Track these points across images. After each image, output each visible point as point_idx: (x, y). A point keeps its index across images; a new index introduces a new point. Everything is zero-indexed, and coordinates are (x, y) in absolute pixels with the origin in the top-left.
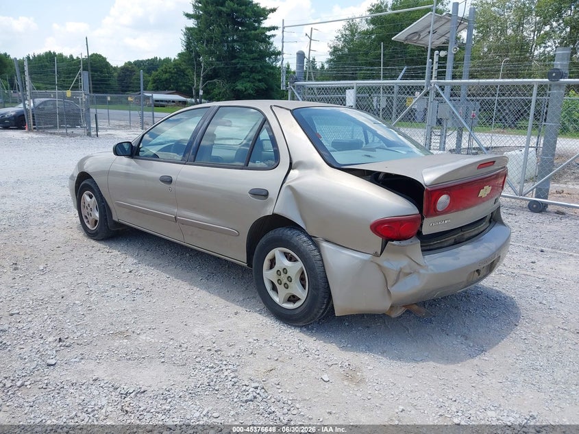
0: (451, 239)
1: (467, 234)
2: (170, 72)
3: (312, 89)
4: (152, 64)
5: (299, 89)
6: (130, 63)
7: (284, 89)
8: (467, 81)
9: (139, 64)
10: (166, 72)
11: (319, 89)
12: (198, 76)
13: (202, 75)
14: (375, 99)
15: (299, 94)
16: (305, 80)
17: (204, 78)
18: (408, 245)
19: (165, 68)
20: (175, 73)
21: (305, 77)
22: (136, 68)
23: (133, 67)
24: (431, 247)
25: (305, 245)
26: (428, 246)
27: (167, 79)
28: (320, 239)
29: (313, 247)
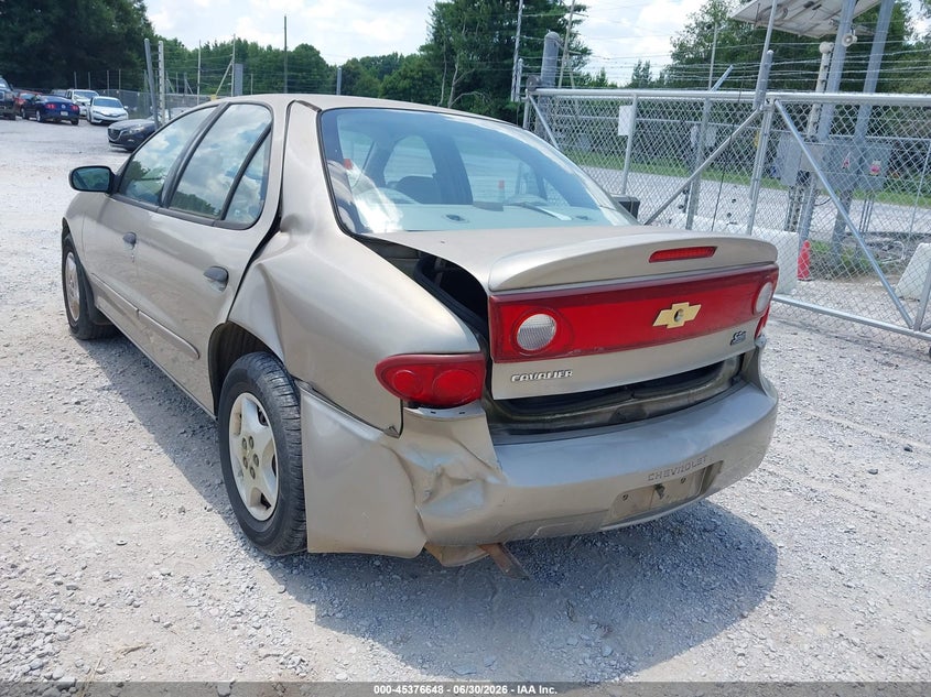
0: (607, 411)
1: (652, 403)
2: (412, 78)
3: (570, 102)
4: (389, 64)
5: (542, 102)
6: (355, 60)
7: (517, 100)
8: (836, 94)
9: (368, 62)
10: (405, 78)
11: (581, 102)
12: (449, 84)
13: (454, 83)
14: (694, 130)
15: (541, 110)
16: (556, 86)
17: (457, 89)
18: (452, 420)
19: (405, 70)
20: (419, 80)
21: (557, 80)
22: (362, 69)
23: (357, 68)
24: (547, 426)
25: (276, 393)
26: (539, 421)
27: (405, 89)
28: (303, 387)
29: (290, 400)
